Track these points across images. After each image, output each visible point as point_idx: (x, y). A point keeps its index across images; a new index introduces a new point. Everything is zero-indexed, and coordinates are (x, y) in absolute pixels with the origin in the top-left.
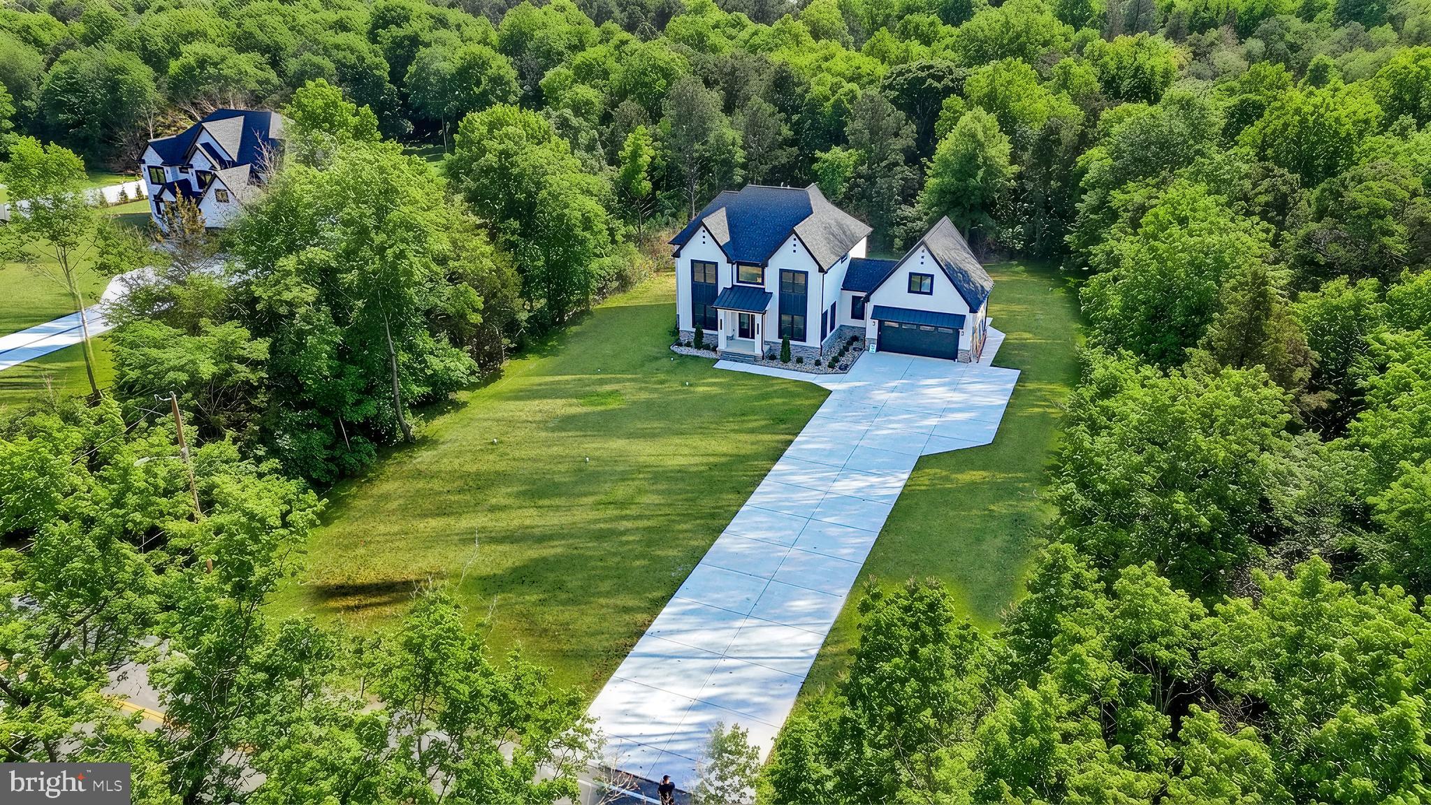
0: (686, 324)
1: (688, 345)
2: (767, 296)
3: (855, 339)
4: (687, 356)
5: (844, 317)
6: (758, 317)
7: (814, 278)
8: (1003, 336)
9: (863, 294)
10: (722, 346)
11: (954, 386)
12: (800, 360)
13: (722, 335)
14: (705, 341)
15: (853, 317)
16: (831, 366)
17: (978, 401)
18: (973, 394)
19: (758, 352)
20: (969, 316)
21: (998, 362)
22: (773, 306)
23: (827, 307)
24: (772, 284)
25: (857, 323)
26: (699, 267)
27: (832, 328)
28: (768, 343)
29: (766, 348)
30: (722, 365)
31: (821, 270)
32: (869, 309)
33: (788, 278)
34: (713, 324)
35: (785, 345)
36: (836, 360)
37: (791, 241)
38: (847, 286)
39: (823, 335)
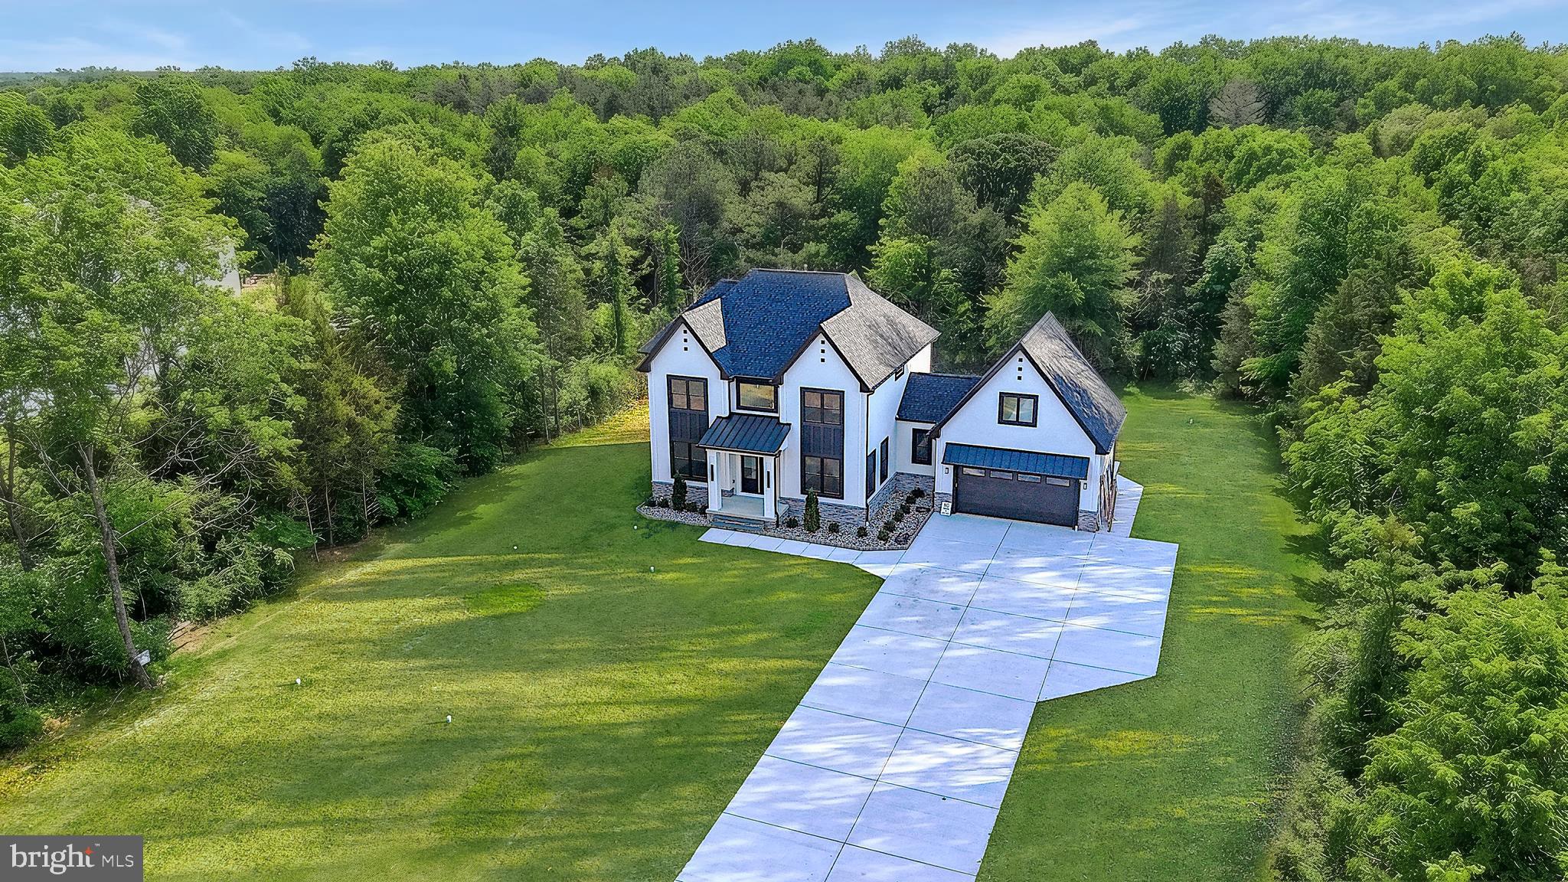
0: (662, 472)
1: (664, 504)
2: (783, 429)
3: (918, 493)
4: (660, 522)
5: (901, 461)
6: (769, 462)
7: (854, 400)
8: (1140, 489)
9: (929, 427)
10: (714, 505)
11: (1069, 570)
12: (834, 528)
13: (714, 488)
14: (689, 497)
15: (915, 460)
16: (883, 537)
17: (1111, 595)
18: (1100, 583)
19: (770, 514)
20: (1095, 460)
21: (1140, 530)
22: (792, 443)
23: (875, 445)
24: (790, 411)
25: (921, 469)
26: (679, 388)
27: (884, 477)
28: (784, 500)
29: (782, 509)
30: (714, 536)
31: (864, 388)
32: (939, 448)
33: (814, 401)
34: (701, 471)
35: (811, 502)
36: (889, 527)
37: (817, 345)
38: (904, 413)
39: (870, 489)
